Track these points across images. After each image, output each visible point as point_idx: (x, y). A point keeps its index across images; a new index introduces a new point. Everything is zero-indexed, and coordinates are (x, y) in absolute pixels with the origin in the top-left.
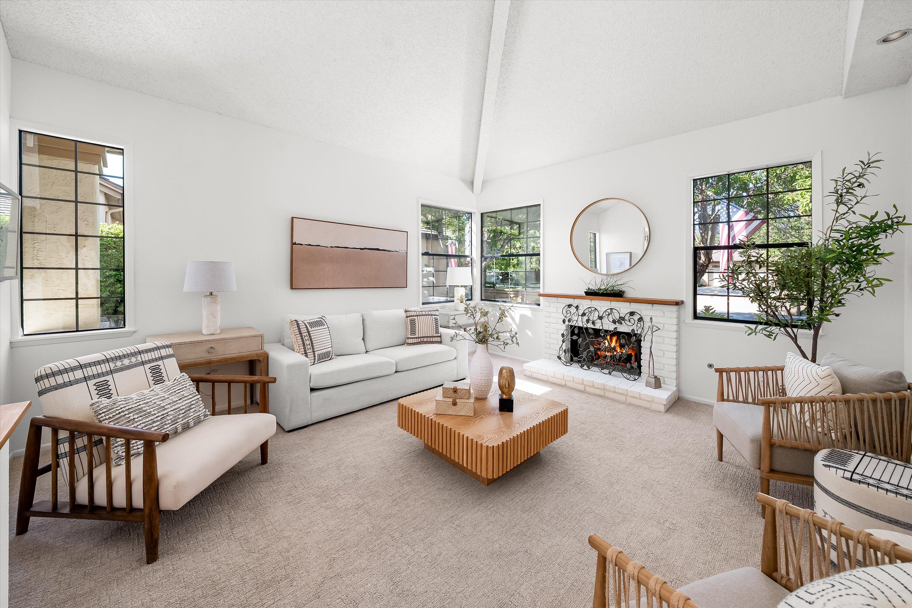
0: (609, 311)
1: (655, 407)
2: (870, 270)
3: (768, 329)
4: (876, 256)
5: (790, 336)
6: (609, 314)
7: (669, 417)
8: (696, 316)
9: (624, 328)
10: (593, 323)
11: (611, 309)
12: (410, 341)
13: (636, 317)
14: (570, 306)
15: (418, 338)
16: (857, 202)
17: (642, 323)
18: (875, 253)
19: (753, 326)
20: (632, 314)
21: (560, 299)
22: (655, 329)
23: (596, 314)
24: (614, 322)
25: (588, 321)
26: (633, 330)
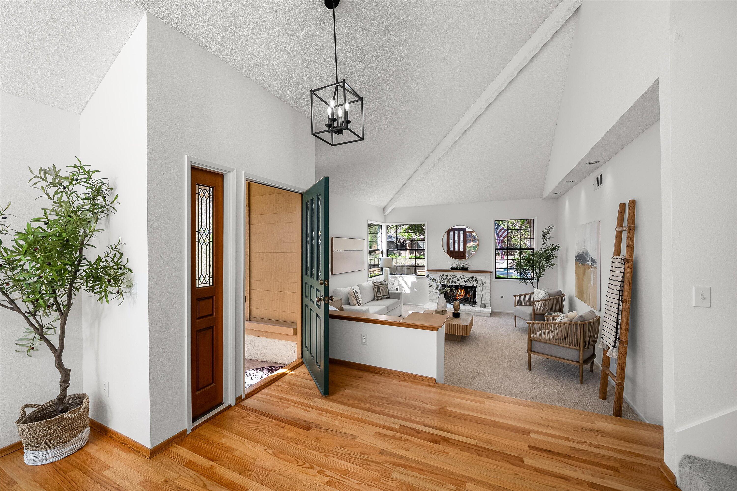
0: (462, 277)
1: (486, 315)
2: (552, 261)
3: (525, 281)
4: (554, 258)
5: (531, 283)
6: (462, 278)
7: (492, 318)
8: (496, 278)
9: (469, 284)
10: (455, 283)
11: (463, 276)
12: (378, 298)
13: (474, 279)
14: (443, 275)
15: (382, 296)
16: (548, 239)
17: (477, 281)
18: (554, 257)
19: (521, 280)
20: (473, 277)
21: (438, 272)
22: (483, 283)
23: (456, 279)
24: (465, 281)
25: (452, 282)
26: (473, 285)
